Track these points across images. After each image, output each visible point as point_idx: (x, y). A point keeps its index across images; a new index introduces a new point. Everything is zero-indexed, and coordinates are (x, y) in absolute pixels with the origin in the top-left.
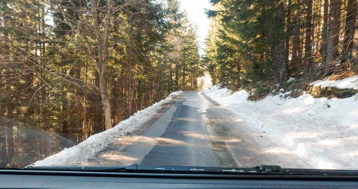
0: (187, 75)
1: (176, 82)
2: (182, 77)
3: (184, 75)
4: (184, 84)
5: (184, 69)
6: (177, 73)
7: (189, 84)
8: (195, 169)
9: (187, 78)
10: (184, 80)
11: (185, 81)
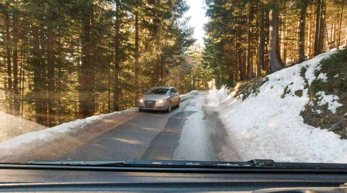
0: (201, 80)
1: (194, 85)
2: (197, 82)
3: (199, 81)
4: (199, 86)
5: (199, 78)
6: (194, 80)
7: (202, 86)
8: (191, 164)
9: (201, 82)
10: (198, 83)
11: (199, 85)
